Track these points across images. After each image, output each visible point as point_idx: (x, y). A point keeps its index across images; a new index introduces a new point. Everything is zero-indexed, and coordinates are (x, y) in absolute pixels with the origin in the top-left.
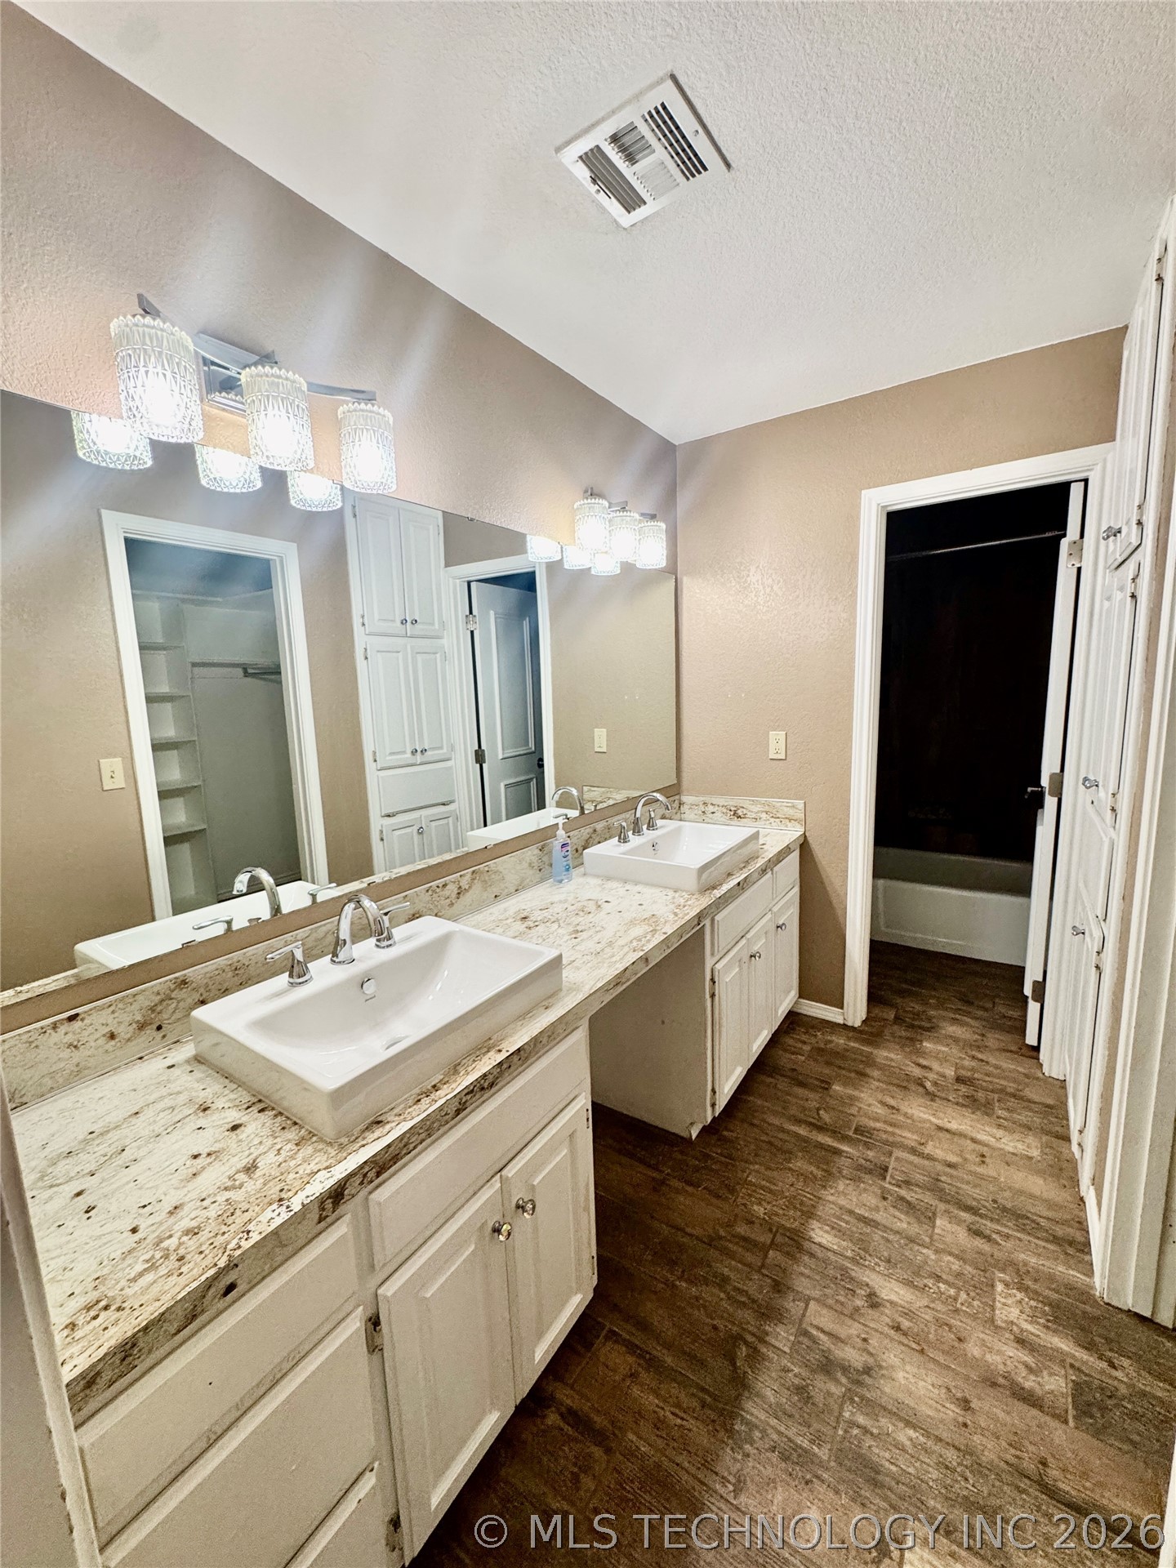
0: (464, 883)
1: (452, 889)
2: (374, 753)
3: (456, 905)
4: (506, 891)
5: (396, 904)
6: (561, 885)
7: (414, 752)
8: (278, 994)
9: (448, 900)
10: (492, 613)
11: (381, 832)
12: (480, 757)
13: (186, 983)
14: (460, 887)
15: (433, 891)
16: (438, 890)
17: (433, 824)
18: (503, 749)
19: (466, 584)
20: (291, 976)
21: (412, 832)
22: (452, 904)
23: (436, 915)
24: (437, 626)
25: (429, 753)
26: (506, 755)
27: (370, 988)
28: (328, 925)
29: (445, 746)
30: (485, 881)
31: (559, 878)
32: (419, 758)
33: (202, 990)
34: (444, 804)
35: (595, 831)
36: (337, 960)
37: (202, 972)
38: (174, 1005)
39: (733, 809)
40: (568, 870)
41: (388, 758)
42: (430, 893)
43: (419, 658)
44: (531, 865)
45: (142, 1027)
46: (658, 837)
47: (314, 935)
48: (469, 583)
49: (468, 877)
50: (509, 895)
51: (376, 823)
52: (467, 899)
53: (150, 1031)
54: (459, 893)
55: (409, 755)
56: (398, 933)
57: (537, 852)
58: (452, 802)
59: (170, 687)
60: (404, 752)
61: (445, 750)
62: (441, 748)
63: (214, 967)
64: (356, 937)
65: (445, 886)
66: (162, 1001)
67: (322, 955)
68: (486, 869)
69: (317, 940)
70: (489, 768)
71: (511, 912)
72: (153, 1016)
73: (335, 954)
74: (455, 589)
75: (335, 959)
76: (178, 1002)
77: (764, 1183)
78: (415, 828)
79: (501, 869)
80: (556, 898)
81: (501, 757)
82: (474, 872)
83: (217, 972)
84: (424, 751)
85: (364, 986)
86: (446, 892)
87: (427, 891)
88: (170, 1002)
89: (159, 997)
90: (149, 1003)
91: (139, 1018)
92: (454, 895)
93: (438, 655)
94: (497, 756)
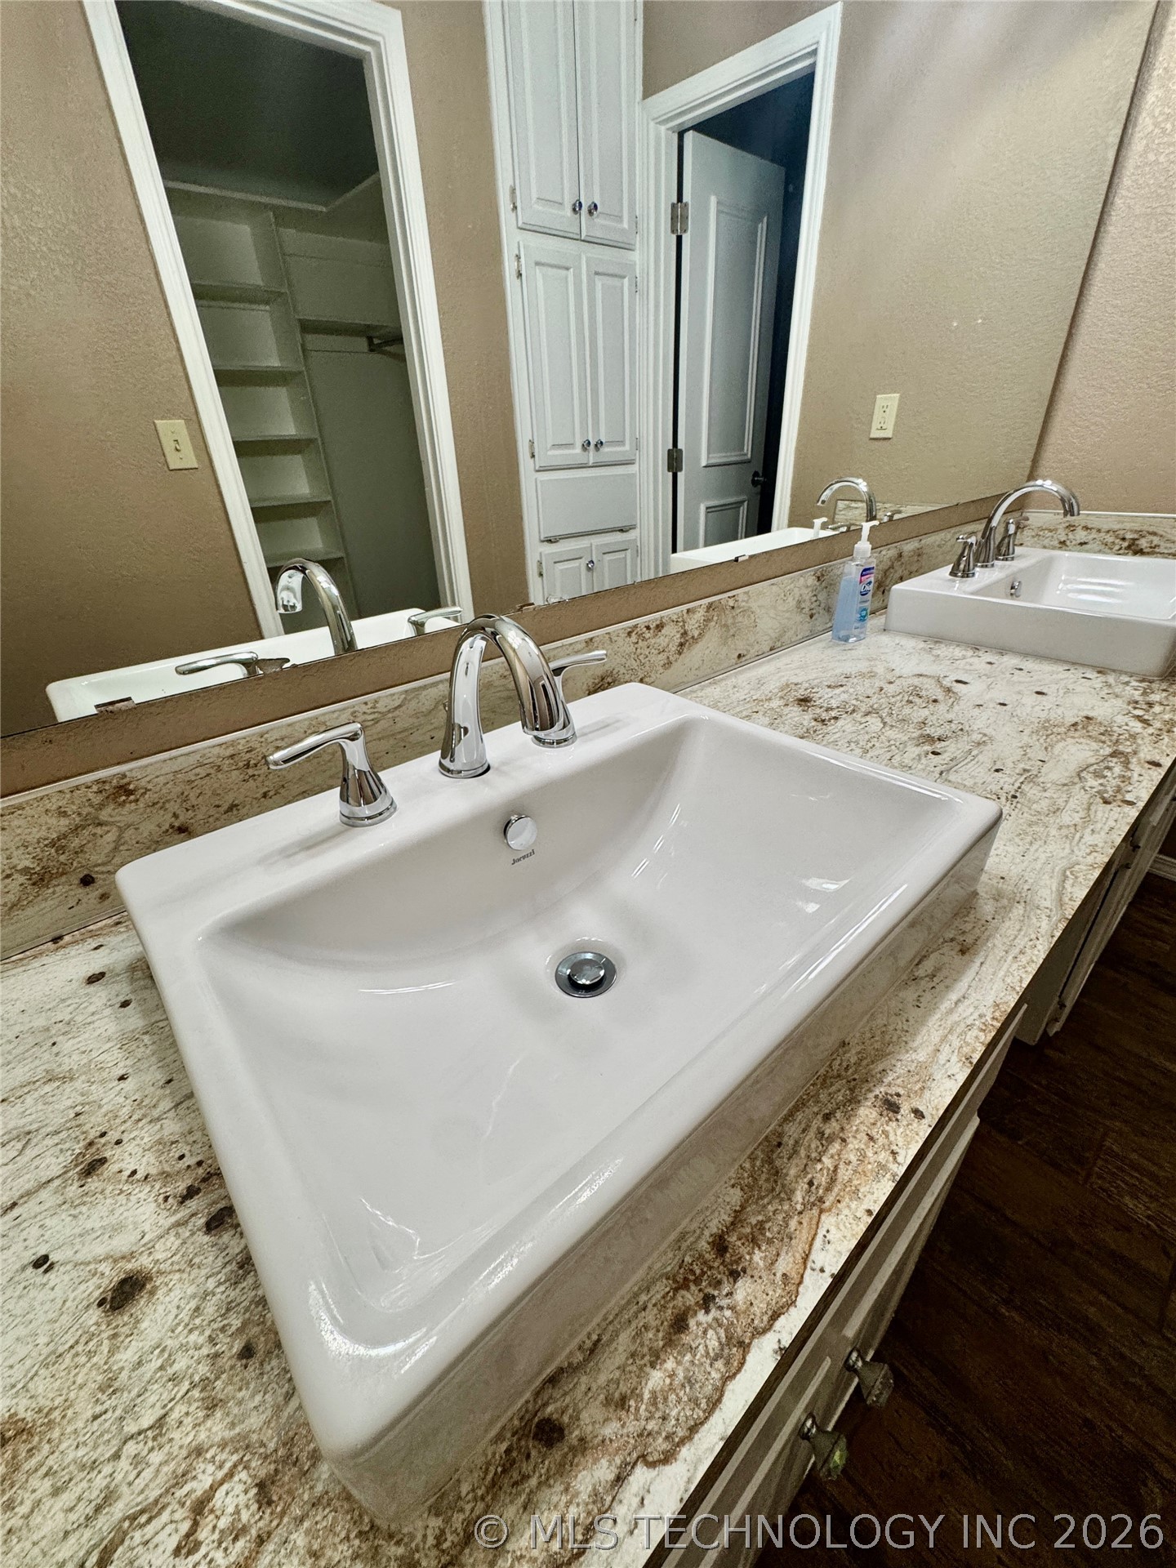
0: (692, 626)
1: (671, 633)
2: (532, 442)
3: (675, 665)
4: (757, 647)
5: (575, 652)
6: (848, 646)
7: (586, 445)
8: (313, 844)
9: (663, 657)
10: (713, 200)
11: (540, 563)
12: (674, 461)
13: (129, 793)
14: (685, 633)
15: (640, 635)
16: (647, 635)
17: (608, 557)
18: (709, 453)
19: (676, 136)
20: (344, 797)
21: (579, 567)
22: (668, 664)
23: (641, 681)
24: (626, 225)
25: (605, 449)
26: (713, 461)
27: (523, 836)
28: (430, 689)
29: (627, 442)
30: (726, 626)
31: (842, 633)
32: (592, 456)
33: (173, 807)
34: (621, 531)
35: (900, 555)
36: (451, 766)
37: (166, 769)
38: (111, 837)
39: (1129, 536)
40: (863, 619)
41: (550, 453)
42: (634, 638)
43: (599, 282)
44: (799, 608)
45: (41, 879)
46: (1021, 570)
47: (413, 704)
48: (681, 135)
49: (700, 615)
50: (760, 656)
51: (535, 551)
52: (695, 655)
53: (65, 890)
54: (681, 645)
55: (578, 450)
56: (582, 711)
57: (811, 581)
58: (633, 527)
59: (281, 360)
60: (570, 445)
61: (627, 447)
62: (622, 443)
63: (192, 760)
64: (490, 720)
65: (660, 627)
66: (76, 830)
67: (422, 751)
68: (731, 602)
69: (417, 715)
70: (686, 476)
71: (773, 685)
72: (62, 858)
73: (448, 751)
74: (658, 143)
75: (446, 762)
76: (121, 830)
77: (1134, 1156)
78: (584, 562)
79: (754, 605)
80: (850, 667)
81: (704, 463)
82: (710, 606)
83: (202, 772)
84: (599, 444)
85: (510, 831)
86: (661, 640)
87: (629, 634)
88: (99, 831)
89: (64, 822)
90: (43, 833)
91: (28, 863)
92: (673, 648)
93: (626, 281)
94: (698, 460)
